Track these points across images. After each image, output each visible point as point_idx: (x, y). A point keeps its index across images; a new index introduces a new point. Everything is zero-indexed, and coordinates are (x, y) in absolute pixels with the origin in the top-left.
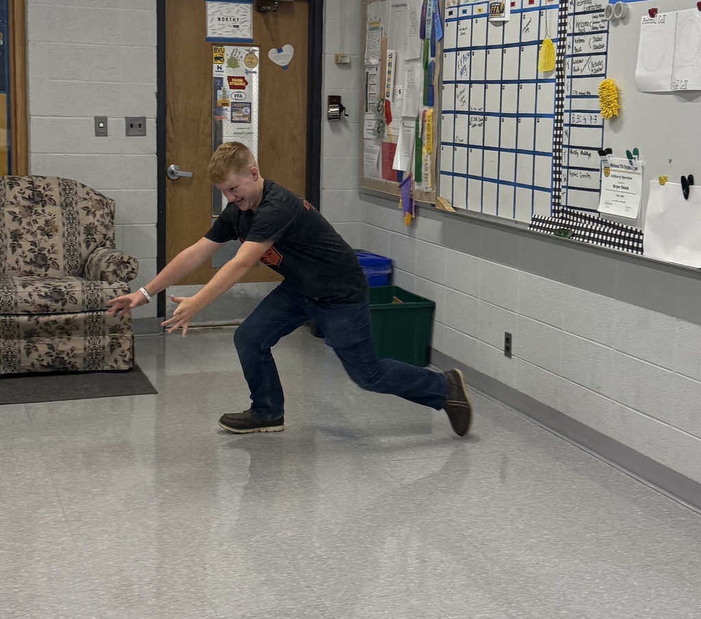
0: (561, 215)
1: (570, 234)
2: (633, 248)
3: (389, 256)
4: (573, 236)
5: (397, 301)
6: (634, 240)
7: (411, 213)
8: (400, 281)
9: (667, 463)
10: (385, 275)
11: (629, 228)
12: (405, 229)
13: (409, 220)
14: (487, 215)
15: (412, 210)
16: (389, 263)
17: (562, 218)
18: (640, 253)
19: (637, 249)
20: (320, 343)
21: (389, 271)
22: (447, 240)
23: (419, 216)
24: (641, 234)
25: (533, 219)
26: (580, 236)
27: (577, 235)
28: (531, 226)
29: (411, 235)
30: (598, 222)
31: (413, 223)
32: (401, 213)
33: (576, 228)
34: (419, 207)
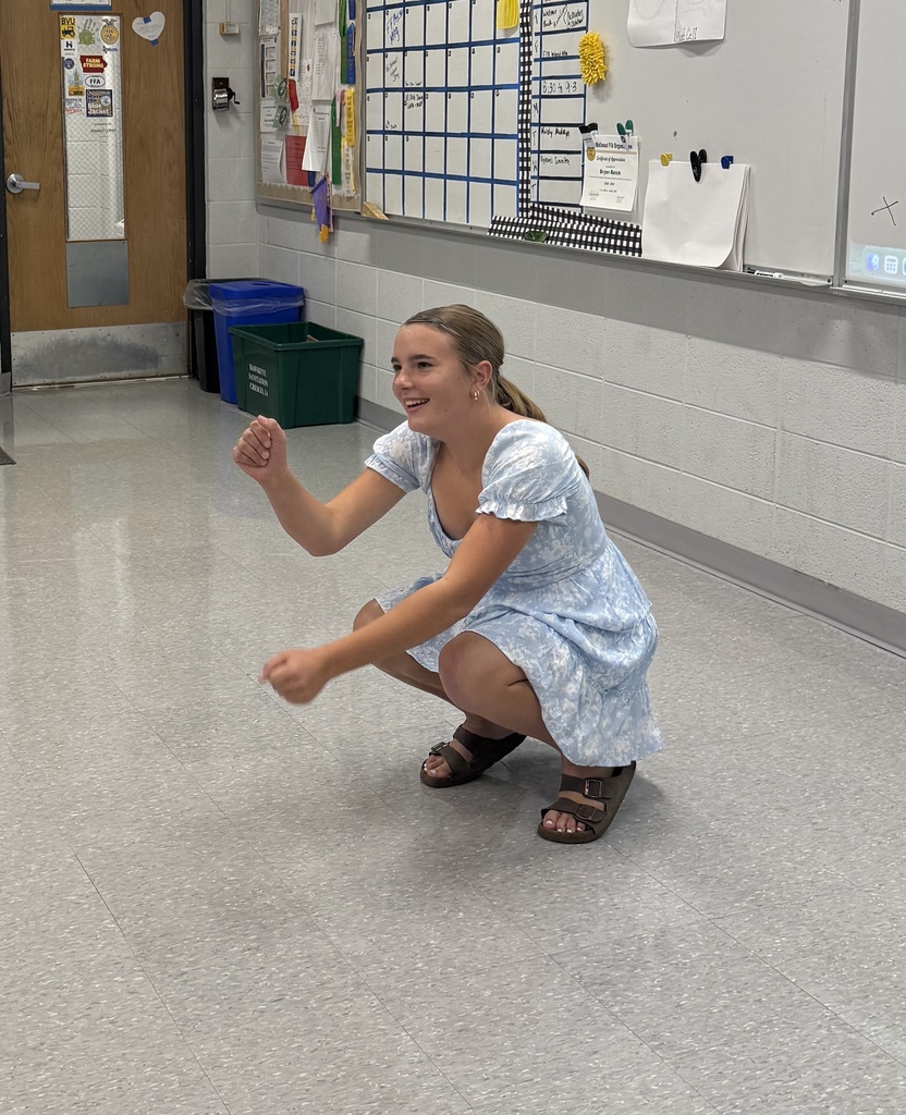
0: (530, 214)
1: (544, 237)
2: (627, 249)
3: (299, 284)
4: (547, 239)
5: (311, 340)
6: (628, 239)
7: (329, 226)
8: (314, 316)
9: (676, 517)
10: (295, 308)
11: (622, 224)
12: (320, 247)
13: (326, 237)
14: (431, 222)
15: (329, 221)
16: (298, 293)
17: (533, 218)
18: (637, 254)
19: (634, 250)
20: (215, 399)
21: (300, 303)
22: (377, 258)
23: (338, 229)
24: (638, 230)
25: (494, 222)
26: (557, 239)
27: (552, 238)
28: (491, 231)
29: (329, 254)
30: (580, 219)
31: (330, 239)
32: (314, 227)
33: (551, 229)
34: (338, 217)
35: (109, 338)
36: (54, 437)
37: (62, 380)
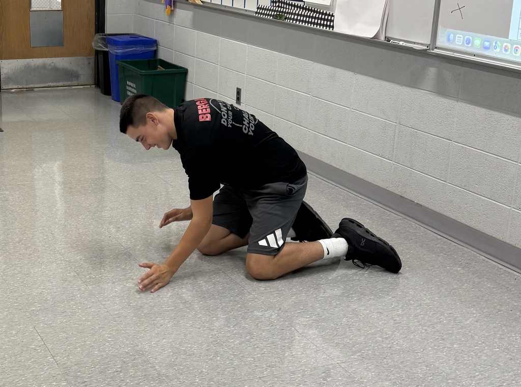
0: (277, 4)
1: (284, 18)
2: (327, 26)
3: (154, 37)
5: (160, 69)
6: (327, 20)
7: (171, 6)
8: (163, 55)
10: (152, 51)
11: (325, 12)
12: (166, 18)
13: (169, 12)
14: (225, 6)
15: (171, 4)
16: (154, 42)
17: (278, 6)
18: (331, 29)
19: (330, 26)
20: (108, 99)
21: (154, 48)
22: (197, 25)
23: (176, 8)
24: (332, 16)
25: (258, 8)
26: (290, 19)
27: (288, 19)
28: (256, 13)
29: (171, 22)
30: (303, 8)
31: (172, 13)
32: (163, 7)
33: (288, 13)
34: (176, 2)
35: (53, 64)
36: (23, 117)
37: (27, 87)
